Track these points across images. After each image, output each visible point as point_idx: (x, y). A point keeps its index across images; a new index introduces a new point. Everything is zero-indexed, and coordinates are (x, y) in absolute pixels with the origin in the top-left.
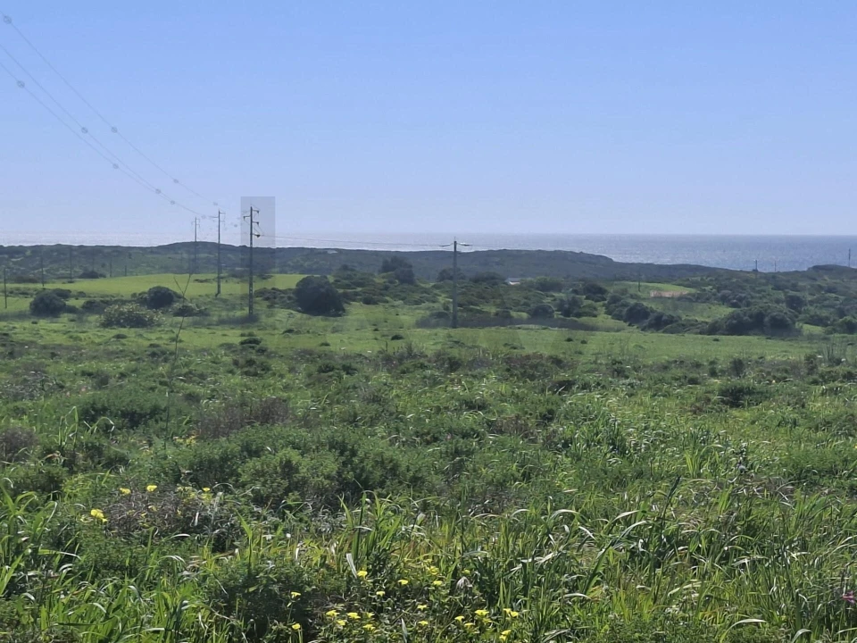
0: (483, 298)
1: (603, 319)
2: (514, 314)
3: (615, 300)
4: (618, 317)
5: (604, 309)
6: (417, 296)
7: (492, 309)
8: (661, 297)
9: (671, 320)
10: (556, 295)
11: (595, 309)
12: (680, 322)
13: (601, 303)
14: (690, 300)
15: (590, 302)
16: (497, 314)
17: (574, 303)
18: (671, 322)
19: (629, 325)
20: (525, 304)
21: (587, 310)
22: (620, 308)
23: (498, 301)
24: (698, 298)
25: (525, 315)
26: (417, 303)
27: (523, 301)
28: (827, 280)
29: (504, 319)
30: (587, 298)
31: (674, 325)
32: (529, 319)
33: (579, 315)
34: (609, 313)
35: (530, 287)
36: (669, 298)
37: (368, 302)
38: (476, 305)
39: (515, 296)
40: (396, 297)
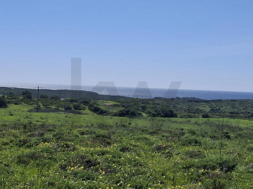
0: (52, 104)
1: (87, 111)
2: (60, 109)
3: (91, 105)
4: (91, 110)
5: (88, 108)
6: (32, 103)
7: (54, 107)
8: (106, 105)
9: (105, 112)
10: (74, 103)
11: (85, 108)
12: (108, 112)
13: (87, 106)
14: (114, 106)
15: (84, 106)
16: (55, 109)
17: (79, 106)
18: (106, 112)
19: (94, 113)
20: (64, 106)
21: (83, 108)
22: (92, 108)
23: (56, 105)
24: (116, 106)
25: (63, 109)
26: (31, 105)
27: (64, 105)
28: (158, 101)
29: (57, 110)
30: (83, 105)
31: (106, 113)
32: (64, 110)
33: (80, 110)
34: (89, 109)
35: (68, 101)
36: (108, 105)
37: (16, 104)
38: (50, 106)
39: (61, 103)
40: (25, 103)
